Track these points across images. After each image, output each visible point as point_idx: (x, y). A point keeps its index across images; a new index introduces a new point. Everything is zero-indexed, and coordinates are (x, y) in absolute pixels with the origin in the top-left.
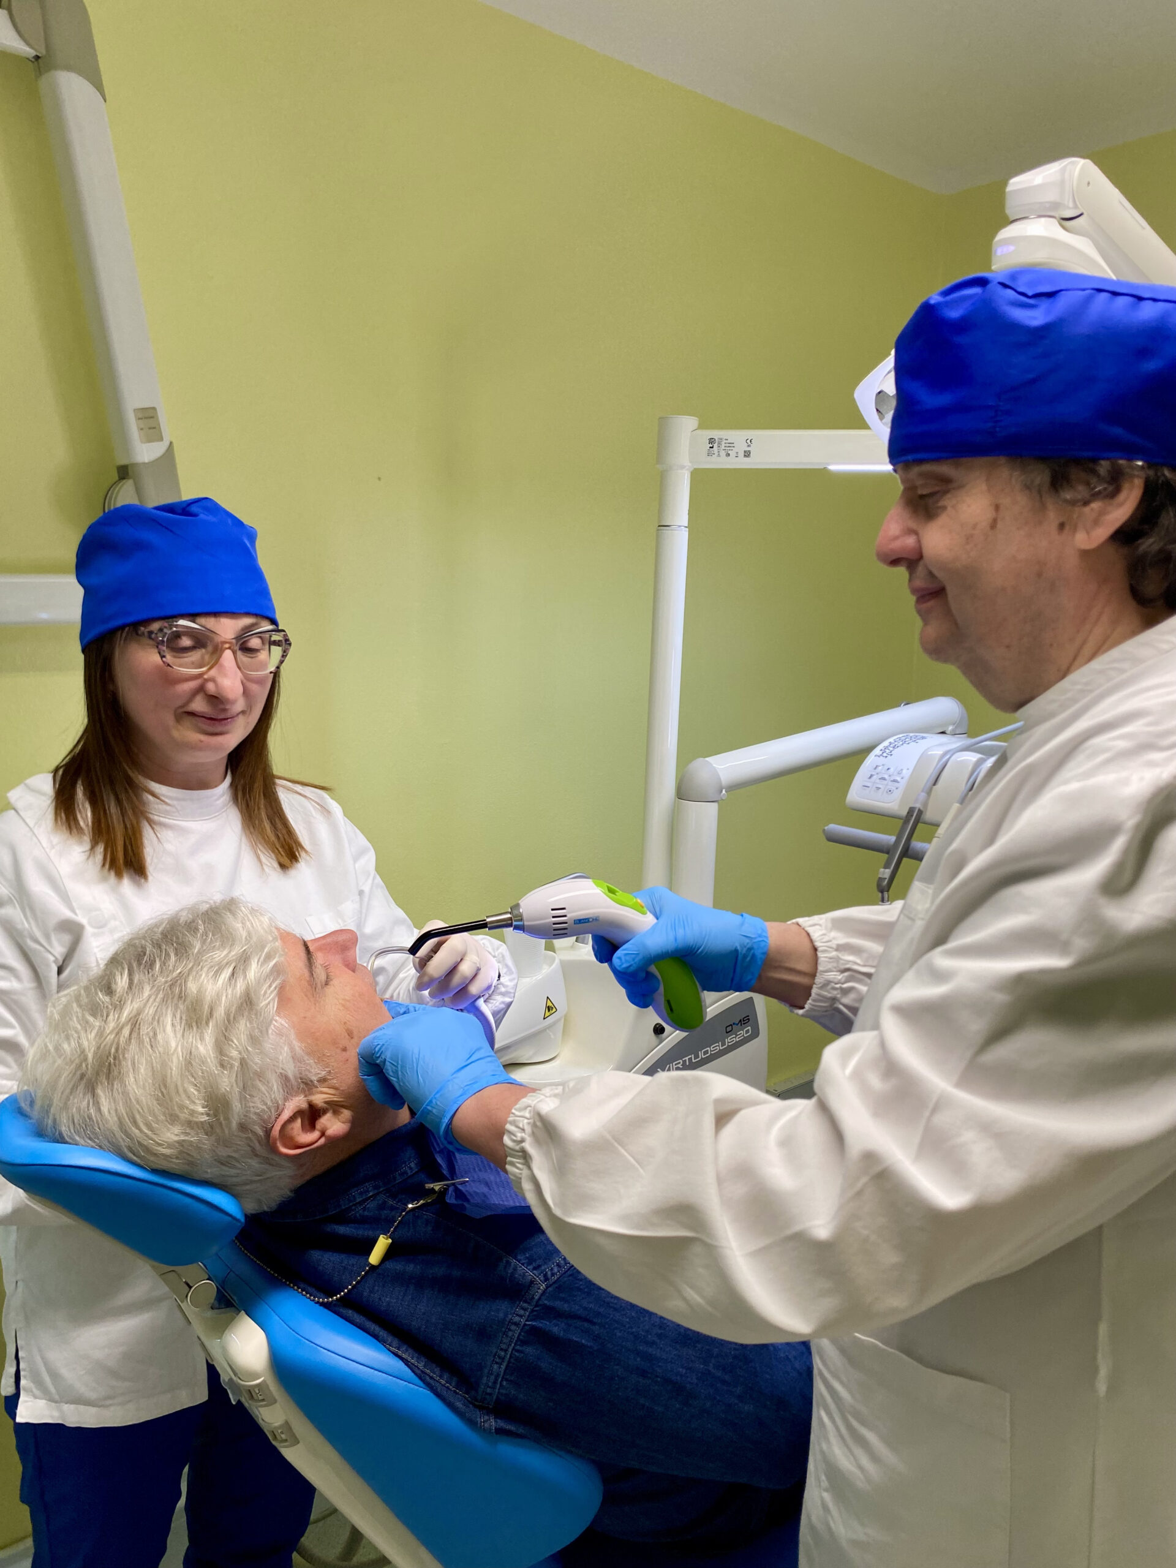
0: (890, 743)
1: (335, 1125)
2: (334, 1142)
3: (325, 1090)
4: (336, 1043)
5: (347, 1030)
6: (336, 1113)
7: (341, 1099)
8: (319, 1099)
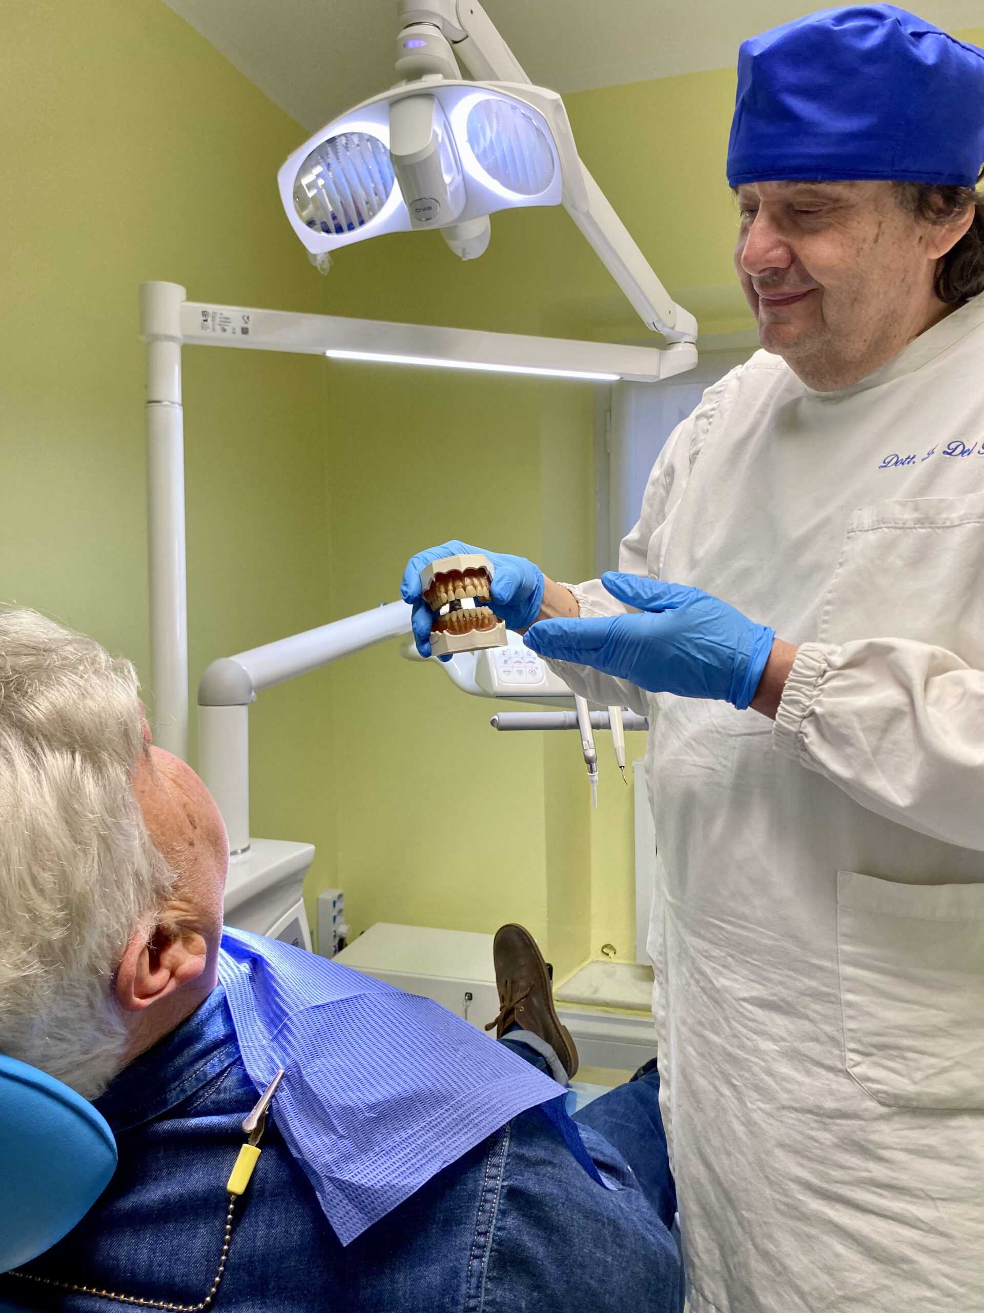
1: (187, 959)
3: (177, 903)
4: (182, 833)
5: (188, 816)
6: (187, 941)
7: (195, 918)
8: (170, 918)
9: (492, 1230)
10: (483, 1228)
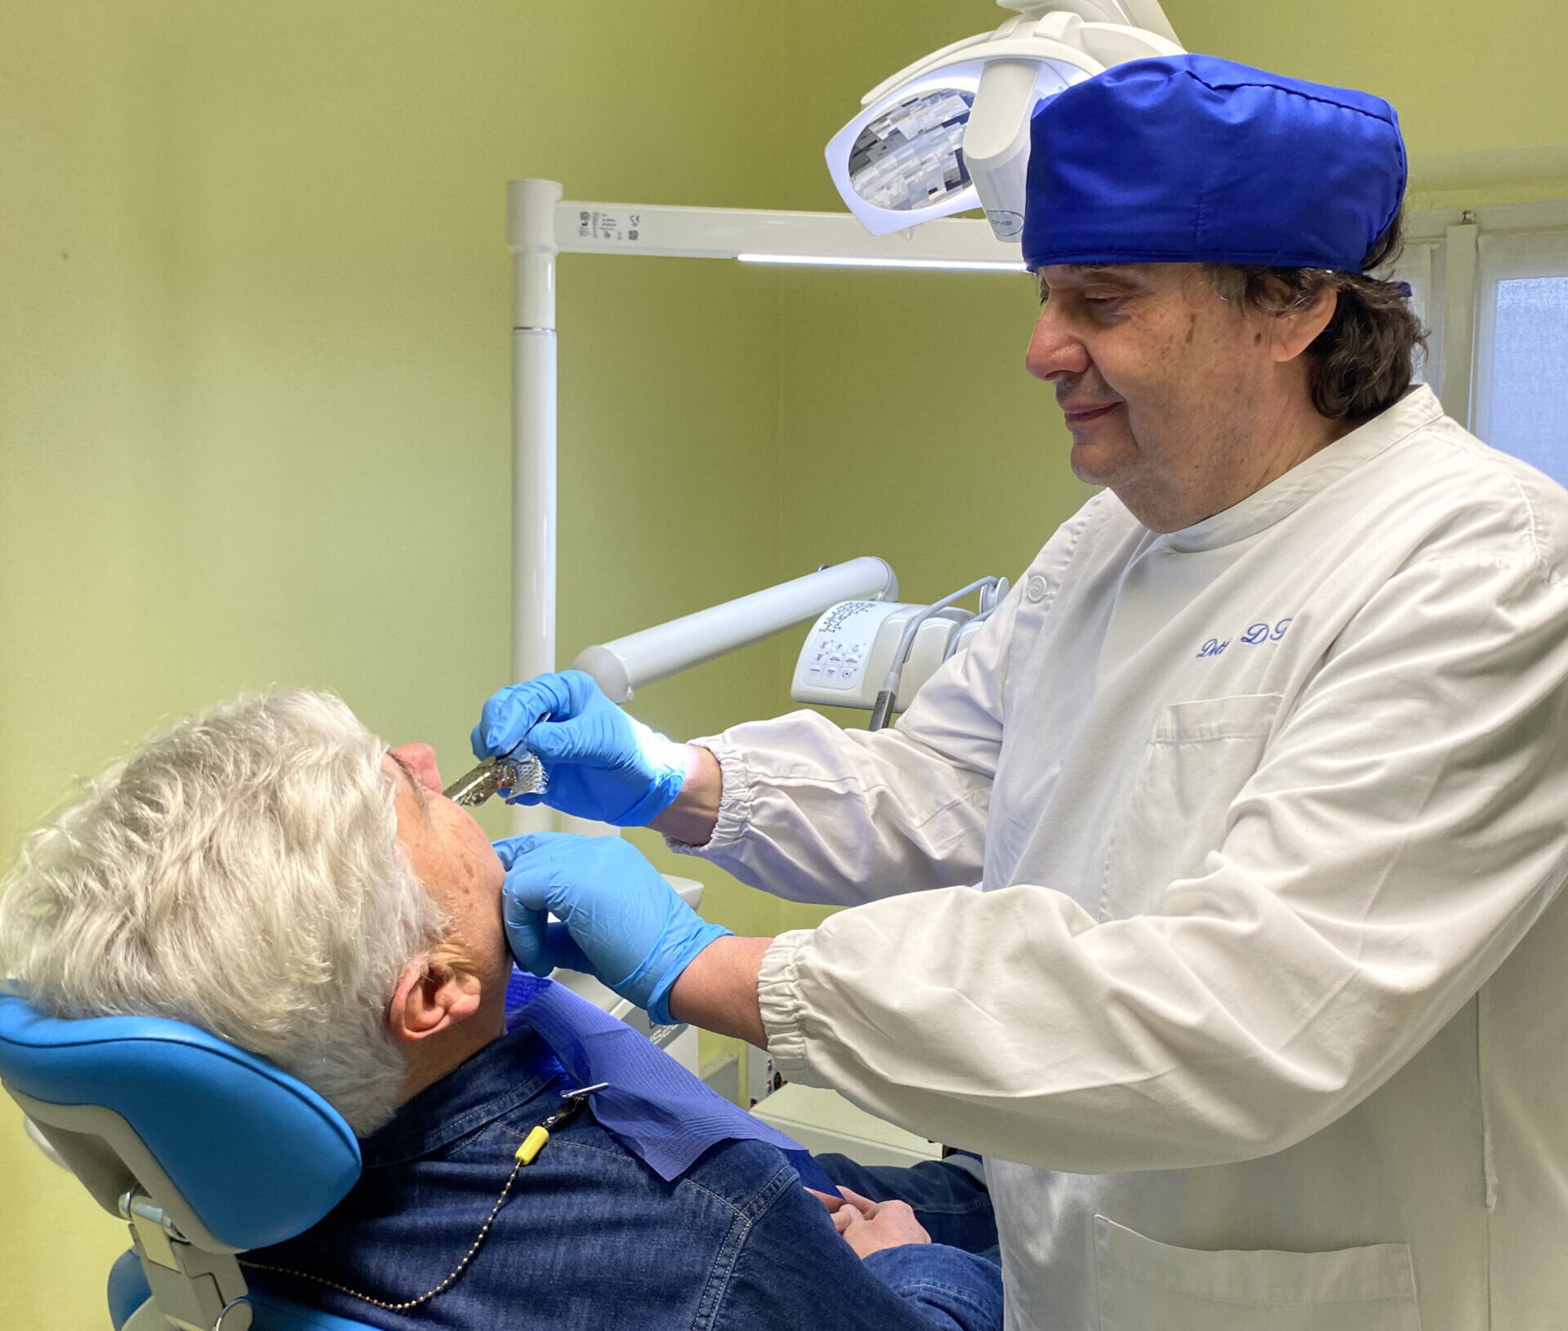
0: (834, 613)
1: (463, 997)
2: (463, 1023)
3: (449, 947)
4: (456, 882)
5: (466, 866)
6: (460, 980)
7: (468, 961)
8: (443, 959)
9: (714, 1315)
10: (705, 1311)
